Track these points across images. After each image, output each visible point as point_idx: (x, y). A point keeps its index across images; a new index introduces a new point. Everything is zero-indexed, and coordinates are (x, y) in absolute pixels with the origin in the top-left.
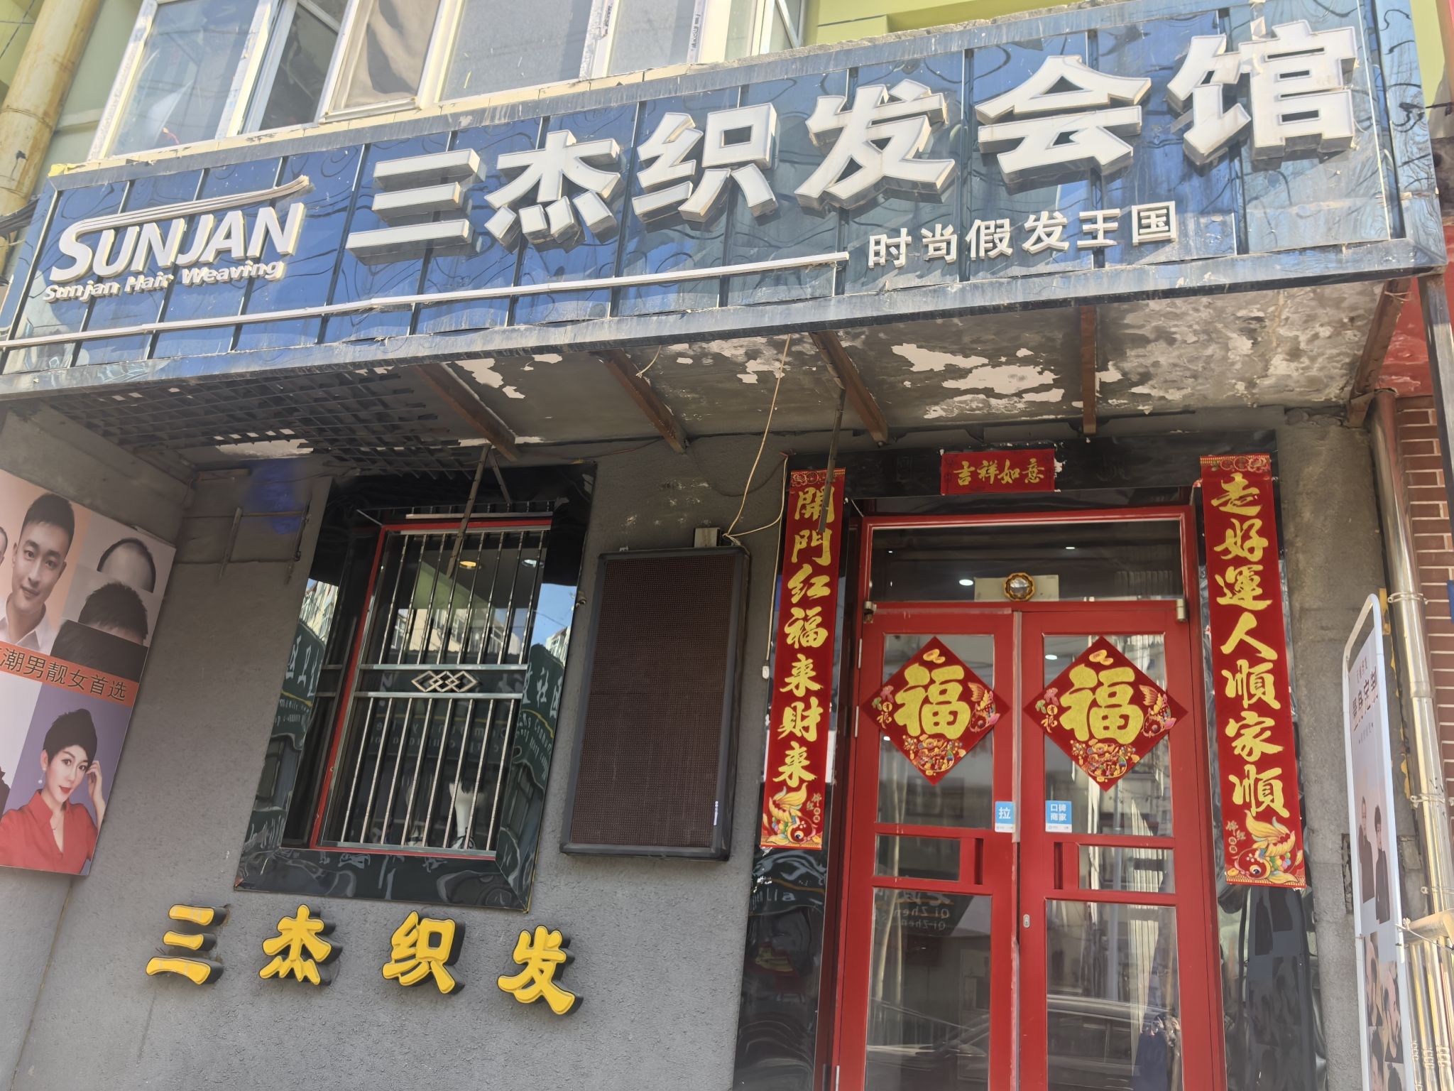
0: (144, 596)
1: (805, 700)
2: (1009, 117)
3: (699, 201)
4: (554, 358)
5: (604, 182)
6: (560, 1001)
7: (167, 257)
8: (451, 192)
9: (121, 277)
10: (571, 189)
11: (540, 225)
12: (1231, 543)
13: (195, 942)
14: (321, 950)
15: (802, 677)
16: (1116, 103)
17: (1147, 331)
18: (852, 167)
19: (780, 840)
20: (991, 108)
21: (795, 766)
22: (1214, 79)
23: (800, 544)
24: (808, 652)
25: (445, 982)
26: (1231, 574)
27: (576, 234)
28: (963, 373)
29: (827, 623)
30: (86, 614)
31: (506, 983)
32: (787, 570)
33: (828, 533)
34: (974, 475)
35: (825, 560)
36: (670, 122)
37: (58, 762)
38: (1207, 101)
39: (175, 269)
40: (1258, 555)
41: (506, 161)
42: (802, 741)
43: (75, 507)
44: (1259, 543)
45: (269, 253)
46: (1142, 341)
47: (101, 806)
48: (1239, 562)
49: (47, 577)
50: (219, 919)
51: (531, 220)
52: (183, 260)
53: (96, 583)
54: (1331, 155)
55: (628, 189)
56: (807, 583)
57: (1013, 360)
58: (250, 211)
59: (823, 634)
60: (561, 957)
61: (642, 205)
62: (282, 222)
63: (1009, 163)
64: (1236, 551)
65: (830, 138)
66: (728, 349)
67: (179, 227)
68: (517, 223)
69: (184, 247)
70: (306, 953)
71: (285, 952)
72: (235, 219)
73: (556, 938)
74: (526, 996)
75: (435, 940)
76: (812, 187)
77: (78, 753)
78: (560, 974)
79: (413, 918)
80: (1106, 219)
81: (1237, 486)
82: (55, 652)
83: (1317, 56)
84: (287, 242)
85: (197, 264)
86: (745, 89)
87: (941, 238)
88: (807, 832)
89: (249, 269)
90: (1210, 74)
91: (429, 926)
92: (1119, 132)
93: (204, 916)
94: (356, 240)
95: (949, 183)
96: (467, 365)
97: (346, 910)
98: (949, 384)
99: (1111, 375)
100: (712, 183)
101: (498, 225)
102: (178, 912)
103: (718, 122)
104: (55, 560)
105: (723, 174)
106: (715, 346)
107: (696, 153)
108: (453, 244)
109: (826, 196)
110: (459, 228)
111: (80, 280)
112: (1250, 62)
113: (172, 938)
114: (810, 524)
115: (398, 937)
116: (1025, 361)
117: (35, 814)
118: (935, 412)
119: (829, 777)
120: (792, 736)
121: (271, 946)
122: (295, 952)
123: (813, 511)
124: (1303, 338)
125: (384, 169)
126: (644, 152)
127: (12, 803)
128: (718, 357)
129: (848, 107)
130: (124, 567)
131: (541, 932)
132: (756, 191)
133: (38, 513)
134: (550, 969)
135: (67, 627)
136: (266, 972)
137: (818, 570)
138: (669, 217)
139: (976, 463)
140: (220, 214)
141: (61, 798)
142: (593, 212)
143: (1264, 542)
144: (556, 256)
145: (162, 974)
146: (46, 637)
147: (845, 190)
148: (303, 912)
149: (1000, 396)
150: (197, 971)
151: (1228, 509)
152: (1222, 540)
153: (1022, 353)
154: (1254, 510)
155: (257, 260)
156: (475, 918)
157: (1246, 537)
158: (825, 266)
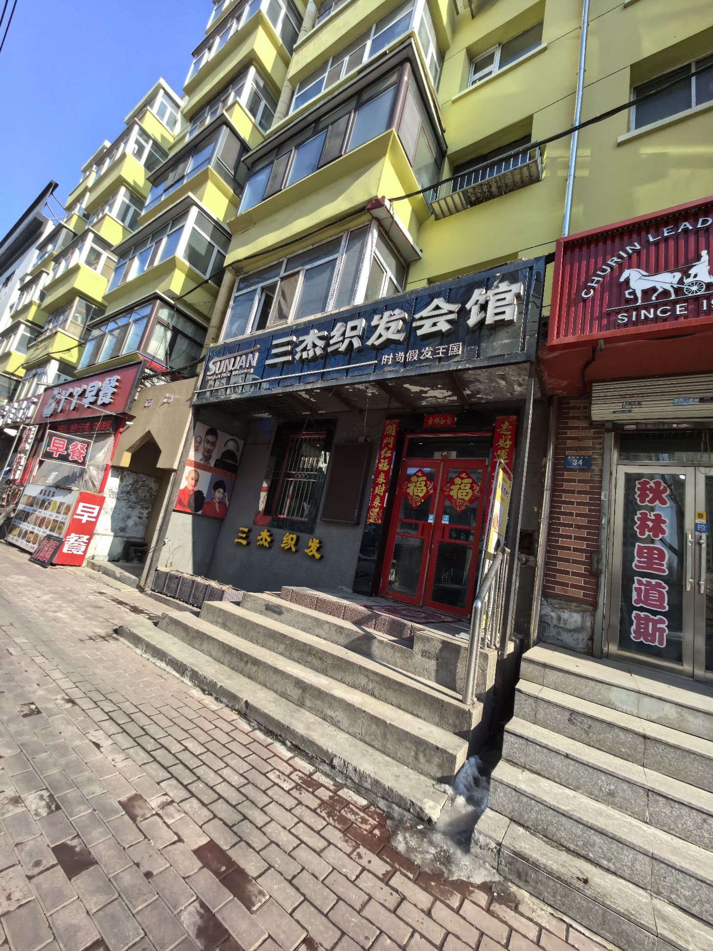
0: (236, 453)
1: (381, 485)
2: (422, 318)
3: (343, 347)
4: (319, 391)
5: (321, 343)
6: (317, 556)
7: (230, 368)
8: (289, 348)
9: (220, 374)
10: (315, 346)
11: (306, 356)
12: (501, 443)
13: (244, 535)
14: (269, 539)
15: (381, 479)
16: (451, 312)
17: (471, 379)
18: (380, 336)
19: (371, 521)
20: (417, 316)
21: (377, 502)
22: (479, 302)
23: (385, 441)
24: (384, 471)
25: (294, 549)
26: (499, 452)
27: (315, 358)
28: (426, 392)
29: (389, 464)
30: (222, 457)
31: (307, 551)
32: (381, 449)
33: (392, 438)
34: (433, 421)
35: (391, 446)
36: (339, 325)
37: (216, 492)
38: (475, 310)
39: (231, 371)
40: (508, 446)
41: (301, 339)
42: (379, 495)
43: (218, 431)
44: (509, 443)
45: (251, 366)
46: (472, 382)
47: (228, 503)
48: (503, 448)
49: (212, 448)
50: (250, 531)
51: (305, 355)
52: (233, 369)
53: (224, 450)
54: (508, 325)
55: (328, 345)
56: (386, 453)
57: (437, 389)
58: (247, 355)
59: (388, 467)
60: (318, 546)
61: (330, 349)
62: (253, 357)
63: (419, 333)
64: (502, 445)
65: (376, 327)
66: (361, 387)
67: (233, 360)
68: (301, 356)
69: (233, 366)
70: (266, 540)
71: (262, 539)
72: (244, 357)
73: (318, 541)
74: (310, 554)
75: (292, 539)
76: (369, 343)
77: (221, 490)
78: (318, 550)
79: (288, 534)
80: (443, 349)
81: (506, 425)
82: (215, 466)
83: (509, 293)
84: (254, 364)
85: (236, 370)
86: (359, 313)
87: (401, 355)
88: (378, 519)
89: (246, 371)
90: (478, 301)
91: (291, 536)
92: (449, 322)
93: (246, 530)
94: (268, 362)
95: (405, 339)
96: (300, 393)
97: (276, 531)
98: (423, 395)
99: (468, 392)
100: (347, 342)
101: (297, 357)
102: (241, 529)
103: (350, 324)
104: (213, 444)
105: (349, 339)
106: (356, 386)
107: (344, 334)
108: (288, 362)
109: (373, 345)
110: (290, 358)
111: (213, 375)
112: (489, 296)
113: (240, 535)
114: (389, 436)
115: (284, 538)
116: (440, 389)
117: (212, 503)
118: (424, 403)
119: (385, 505)
120: (377, 494)
121: (259, 538)
122: (264, 540)
123: (389, 432)
124: (520, 380)
125: (275, 342)
126: (332, 334)
127: (206, 501)
128: (358, 389)
129: (382, 318)
130: (231, 446)
131: (315, 539)
132: (357, 343)
133: (209, 432)
134: (316, 548)
135: (217, 461)
136: (258, 543)
137: (389, 449)
138: (336, 352)
139: (434, 418)
140: (241, 356)
141: (218, 500)
142: (319, 351)
143: (511, 443)
144: (312, 364)
145: (238, 543)
146: (212, 463)
147: (377, 343)
148: (266, 530)
149: (439, 398)
150: (244, 542)
151: (502, 432)
152: (498, 441)
153: (439, 386)
154: (509, 433)
155: (248, 368)
156: (302, 535)
157: (506, 441)
158: (372, 364)
